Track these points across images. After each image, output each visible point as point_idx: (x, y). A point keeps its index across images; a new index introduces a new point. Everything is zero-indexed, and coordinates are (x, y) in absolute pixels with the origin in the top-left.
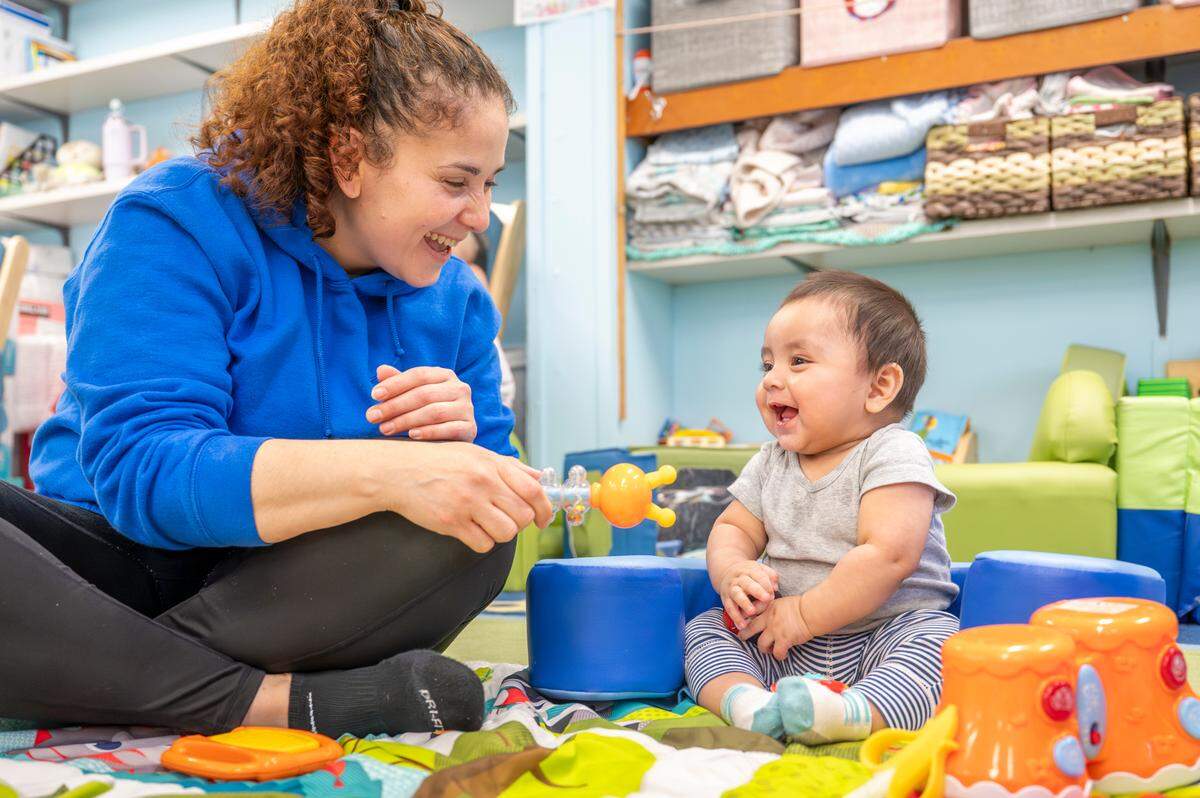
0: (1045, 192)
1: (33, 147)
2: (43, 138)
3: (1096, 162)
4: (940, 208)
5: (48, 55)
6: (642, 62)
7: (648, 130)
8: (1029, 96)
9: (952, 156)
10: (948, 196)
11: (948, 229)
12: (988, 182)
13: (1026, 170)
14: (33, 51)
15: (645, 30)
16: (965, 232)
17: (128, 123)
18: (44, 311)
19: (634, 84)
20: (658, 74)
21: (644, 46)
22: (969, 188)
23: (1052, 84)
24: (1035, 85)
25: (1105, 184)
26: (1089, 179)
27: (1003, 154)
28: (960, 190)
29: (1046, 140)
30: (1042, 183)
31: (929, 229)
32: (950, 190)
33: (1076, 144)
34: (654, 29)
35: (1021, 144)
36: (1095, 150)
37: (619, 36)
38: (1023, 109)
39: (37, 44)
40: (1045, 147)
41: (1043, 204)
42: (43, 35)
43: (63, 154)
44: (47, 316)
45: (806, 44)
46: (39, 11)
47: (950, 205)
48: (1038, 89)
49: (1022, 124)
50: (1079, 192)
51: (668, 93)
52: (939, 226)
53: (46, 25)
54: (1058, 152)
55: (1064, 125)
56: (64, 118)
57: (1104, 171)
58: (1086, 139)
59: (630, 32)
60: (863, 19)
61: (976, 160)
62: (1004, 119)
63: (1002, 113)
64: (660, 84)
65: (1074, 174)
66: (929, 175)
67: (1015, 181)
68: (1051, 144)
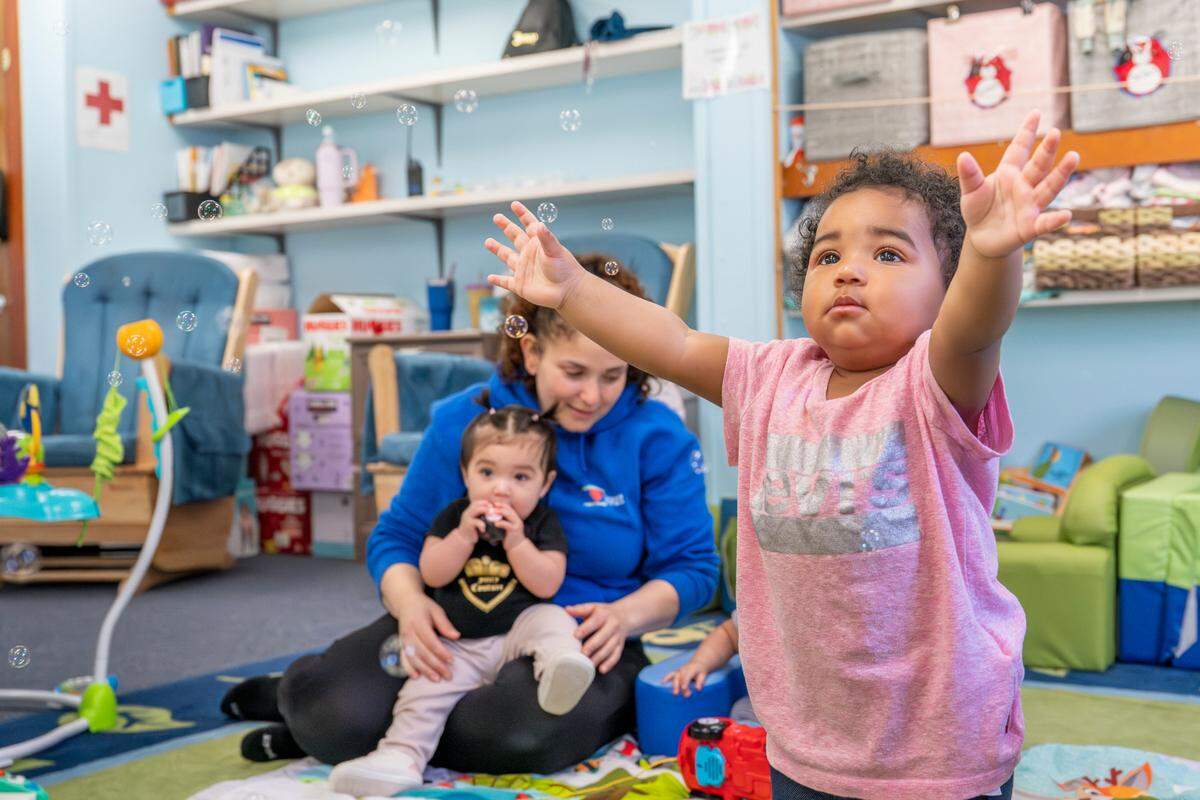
0: (1131, 273)
1: (249, 161)
2: (259, 150)
3: (1172, 249)
4: (1048, 282)
5: (262, 76)
6: (797, 129)
7: (803, 193)
8: (1122, 184)
9: (1055, 237)
10: (1053, 271)
11: (1055, 296)
12: (1084, 262)
13: (1116, 252)
14: (249, 73)
15: (799, 108)
16: (1069, 299)
17: (339, 147)
18: (265, 318)
19: (791, 147)
20: (811, 144)
21: (799, 117)
22: (1070, 266)
23: (1141, 174)
24: (1128, 173)
25: (1181, 269)
26: (1167, 264)
27: (1098, 236)
28: (1062, 267)
29: (1131, 228)
30: (1129, 265)
31: (1039, 295)
32: (1054, 266)
33: (1157, 232)
34: (806, 107)
35: (1110, 230)
36: (1172, 239)
37: (776, 113)
38: (1116, 195)
39: (252, 66)
40: (1132, 234)
41: (1130, 281)
42: (256, 55)
43: (280, 172)
44: (268, 323)
45: (936, 126)
46: (251, 33)
47: (1055, 279)
48: (1131, 177)
49: (1113, 212)
50: (1159, 274)
51: (818, 162)
52: (1047, 294)
53: (258, 45)
54: (1143, 238)
55: (1146, 215)
56: (276, 131)
57: (1179, 258)
58: (1164, 228)
59: (785, 108)
60: (983, 107)
61: (1075, 241)
62: (1098, 206)
63: (1097, 200)
64: (811, 154)
65: (1154, 258)
66: (1037, 252)
67: (1107, 262)
68: (1137, 231)
